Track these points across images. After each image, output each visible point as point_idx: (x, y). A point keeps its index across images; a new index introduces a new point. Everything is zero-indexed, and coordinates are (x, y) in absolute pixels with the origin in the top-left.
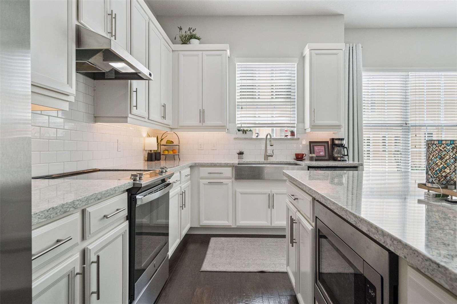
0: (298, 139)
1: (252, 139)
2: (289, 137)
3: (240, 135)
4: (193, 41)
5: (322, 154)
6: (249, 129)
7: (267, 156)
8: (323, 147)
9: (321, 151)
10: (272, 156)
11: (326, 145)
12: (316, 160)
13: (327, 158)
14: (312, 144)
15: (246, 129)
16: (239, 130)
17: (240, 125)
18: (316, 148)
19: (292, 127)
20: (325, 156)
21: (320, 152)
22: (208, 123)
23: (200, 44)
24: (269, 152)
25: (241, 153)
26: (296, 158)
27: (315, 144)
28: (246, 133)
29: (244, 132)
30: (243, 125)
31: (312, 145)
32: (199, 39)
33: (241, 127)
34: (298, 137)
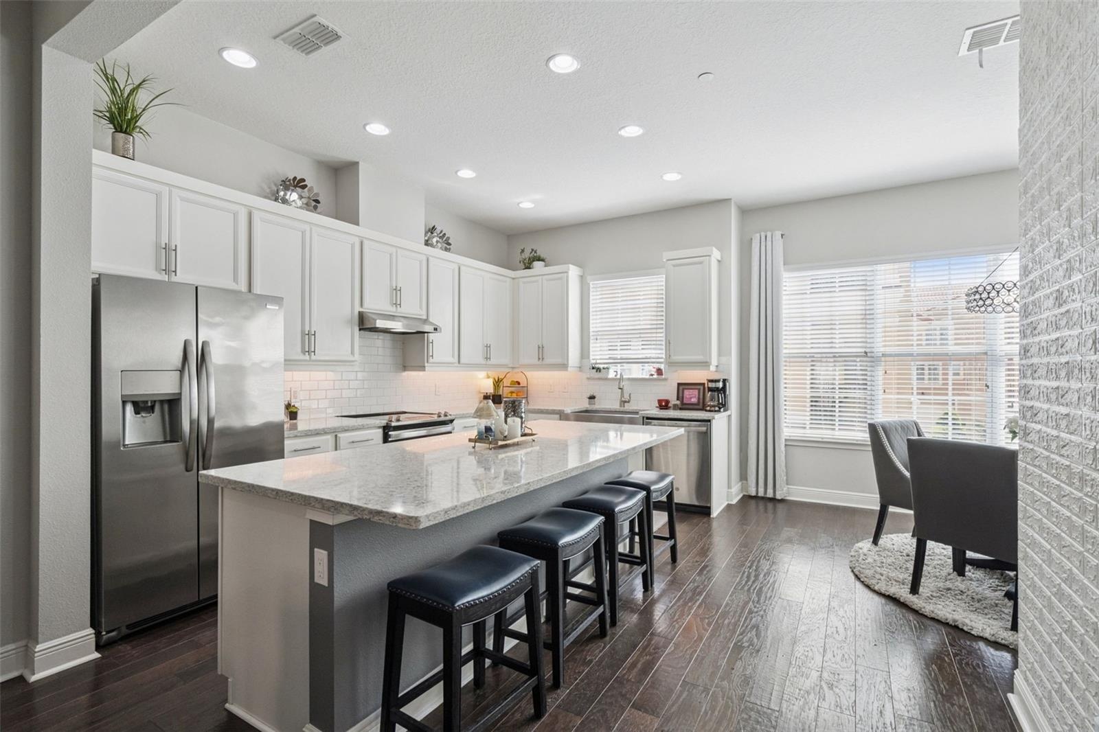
0: (666, 379)
1: (607, 379)
2: (655, 376)
3: (593, 373)
4: (537, 264)
5: (694, 400)
6: (605, 366)
7: (623, 402)
8: (697, 391)
9: (692, 396)
10: (629, 402)
11: (702, 388)
12: (681, 409)
13: (701, 407)
14: (682, 386)
15: (601, 366)
16: (593, 368)
17: (594, 361)
18: (687, 393)
19: (658, 363)
20: (698, 404)
21: (691, 398)
22: (548, 361)
23: (546, 266)
24: (626, 397)
25: (592, 398)
26: (658, 405)
27: (686, 387)
28: (600, 371)
29: (598, 370)
30: (598, 361)
31: (681, 388)
32: (543, 260)
33: (596, 363)
34: (666, 377)
